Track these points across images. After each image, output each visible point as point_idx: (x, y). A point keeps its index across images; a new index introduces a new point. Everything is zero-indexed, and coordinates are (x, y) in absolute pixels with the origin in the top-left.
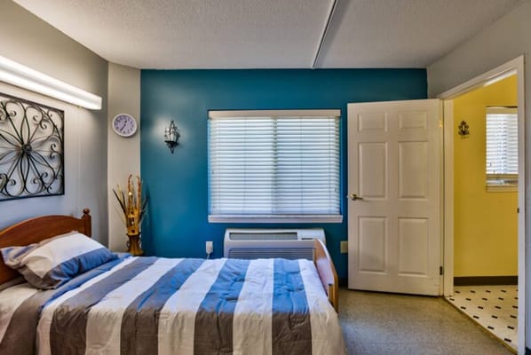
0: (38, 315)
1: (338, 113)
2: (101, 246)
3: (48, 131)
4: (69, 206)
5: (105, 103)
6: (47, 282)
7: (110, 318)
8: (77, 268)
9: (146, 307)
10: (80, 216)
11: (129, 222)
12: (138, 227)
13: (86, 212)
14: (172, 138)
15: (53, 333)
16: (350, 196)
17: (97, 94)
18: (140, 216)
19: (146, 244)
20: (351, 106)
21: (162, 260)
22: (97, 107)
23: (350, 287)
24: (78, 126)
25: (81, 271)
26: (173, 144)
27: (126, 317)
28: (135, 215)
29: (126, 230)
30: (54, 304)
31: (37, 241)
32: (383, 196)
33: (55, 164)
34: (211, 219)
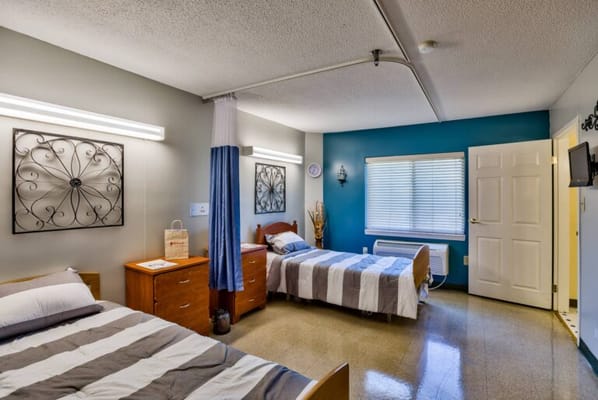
0: (280, 263)
1: (462, 154)
2: (302, 240)
3: (279, 179)
4: (288, 218)
5: (304, 160)
6: (282, 251)
7: (308, 268)
8: (293, 249)
9: (324, 266)
10: (292, 224)
11: (317, 230)
12: (321, 233)
13: (295, 222)
14: (342, 177)
15: (287, 271)
16: (471, 220)
17: (299, 154)
18: (322, 228)
19: (325, 242)
20: (470, 149)
21: (332, 252)
22: (300, 162)
23: (470, 292)
24: (292, 174)
25: (294, 250)
26: (343, 181)
27: (315, 268)
28: (320, 227)
29: (314, 236)
30: (286, 260)
31: (277, 233)
32: (499, 221)
33: (282, 195)
34: (367, 232)
